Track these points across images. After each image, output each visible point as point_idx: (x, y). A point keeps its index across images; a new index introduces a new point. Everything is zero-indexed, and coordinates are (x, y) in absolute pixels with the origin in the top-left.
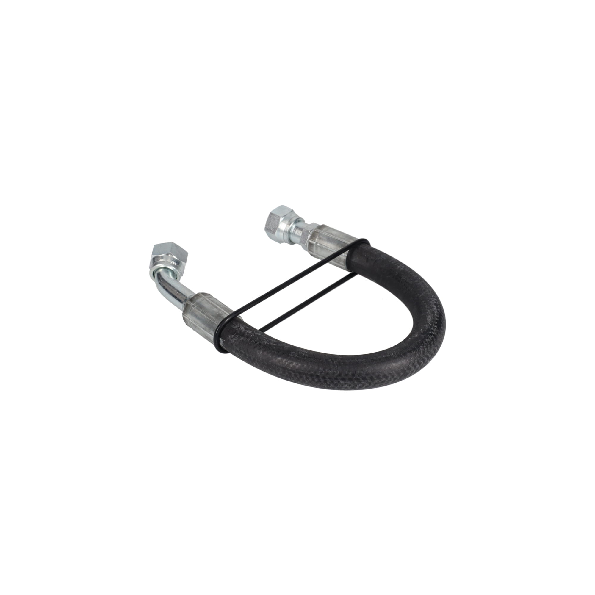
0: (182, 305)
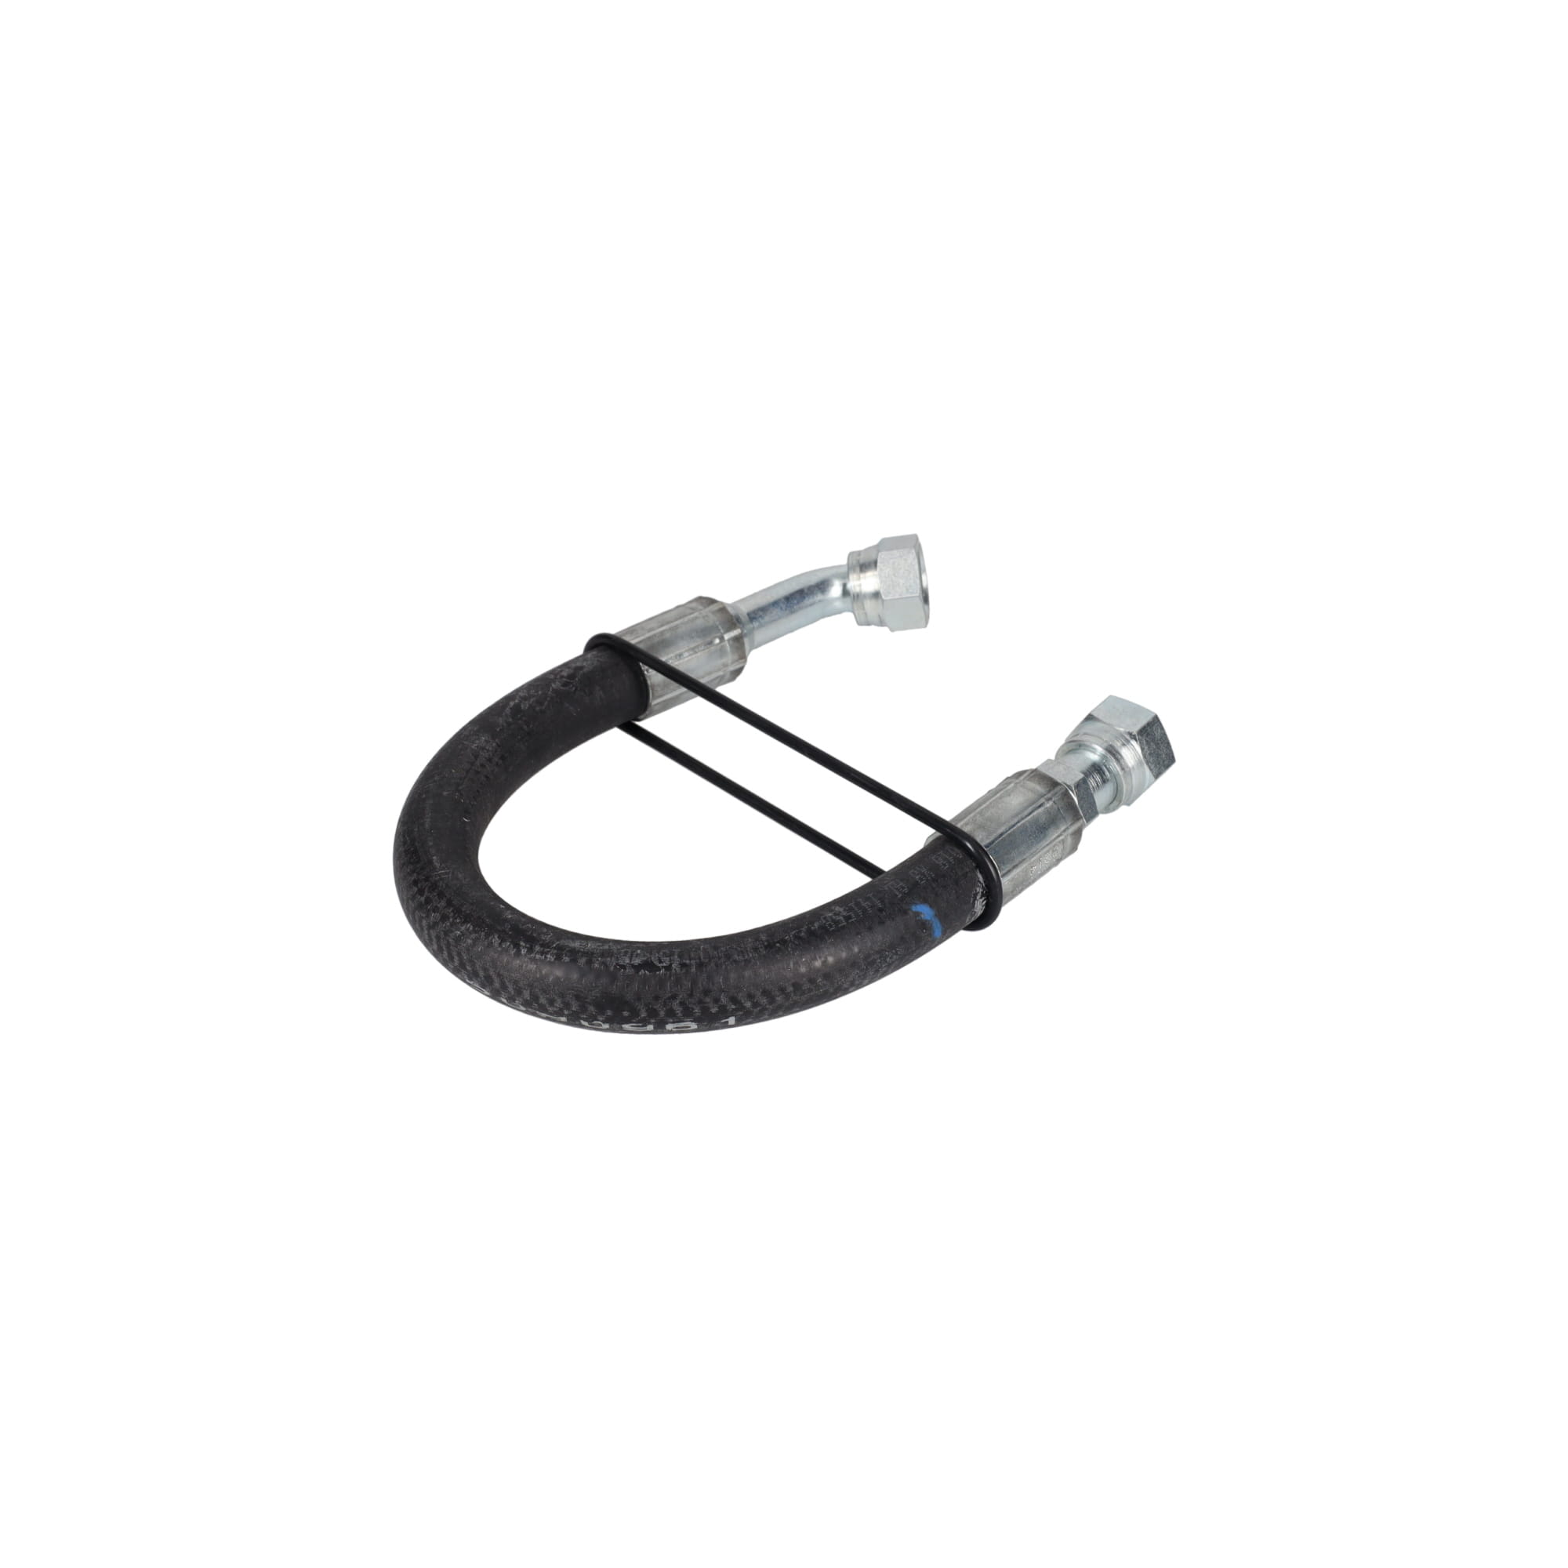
0: (744, 610)
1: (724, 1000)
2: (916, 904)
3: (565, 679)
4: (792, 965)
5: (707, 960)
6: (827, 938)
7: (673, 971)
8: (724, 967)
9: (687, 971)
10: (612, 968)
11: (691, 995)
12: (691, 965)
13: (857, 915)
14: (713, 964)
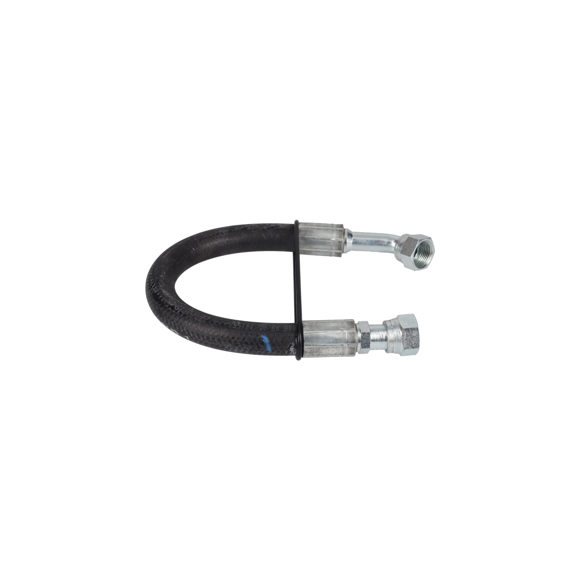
1: (185, 329)
2: (264, 335)
3: (270, 227)
4: (209, 330)
5: (187, 315)
6: (225, 328)
7: (177, 313)
8: (190, 319)
9: (180, 315)
10: (164, 303)
11: (177, 322)
12: (182, 314)
13: (241, 328)
14: (187, 317)
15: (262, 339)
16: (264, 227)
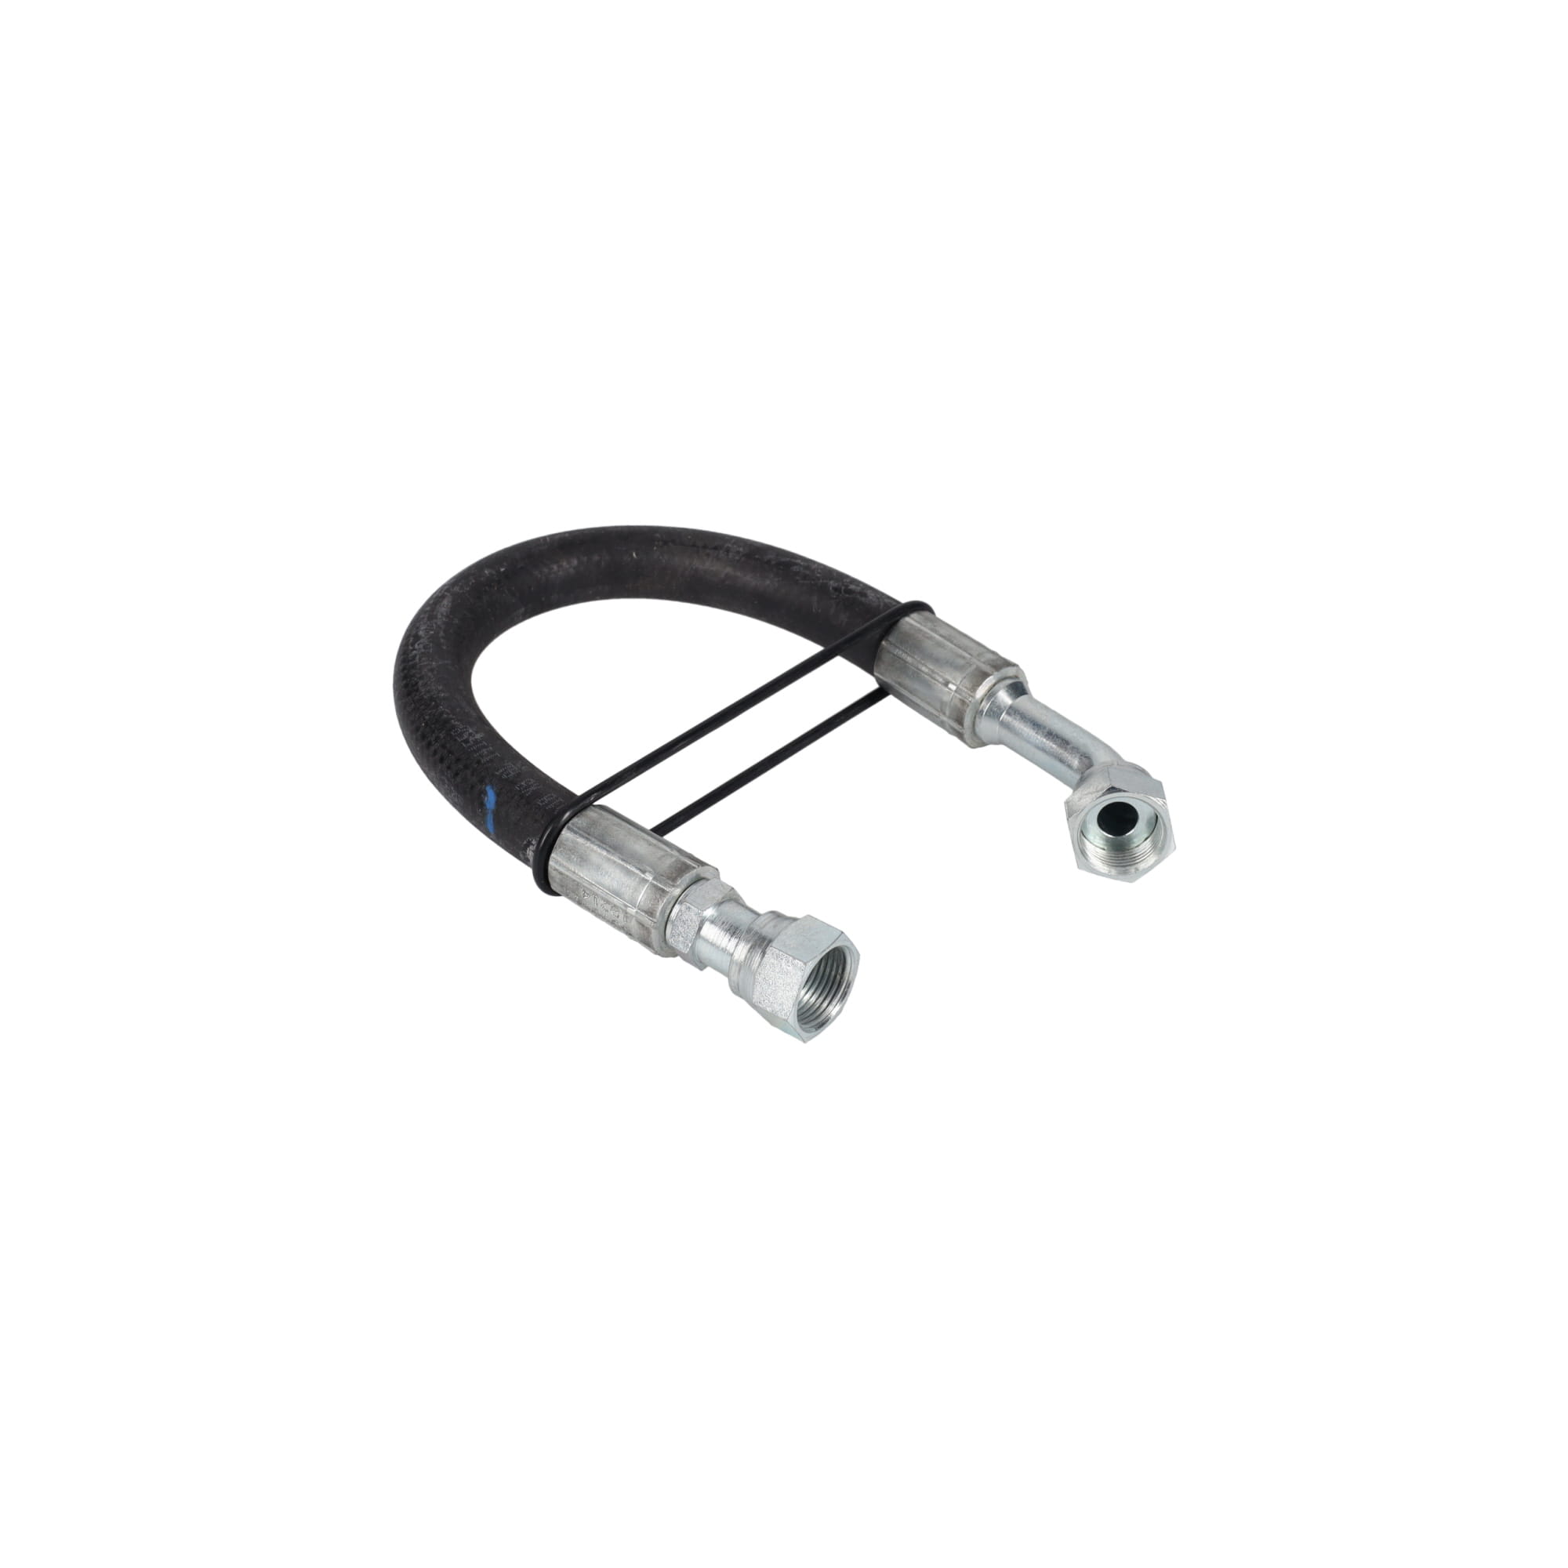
2: (492, 788)
15: (485, 793)
16: (832, 582)
